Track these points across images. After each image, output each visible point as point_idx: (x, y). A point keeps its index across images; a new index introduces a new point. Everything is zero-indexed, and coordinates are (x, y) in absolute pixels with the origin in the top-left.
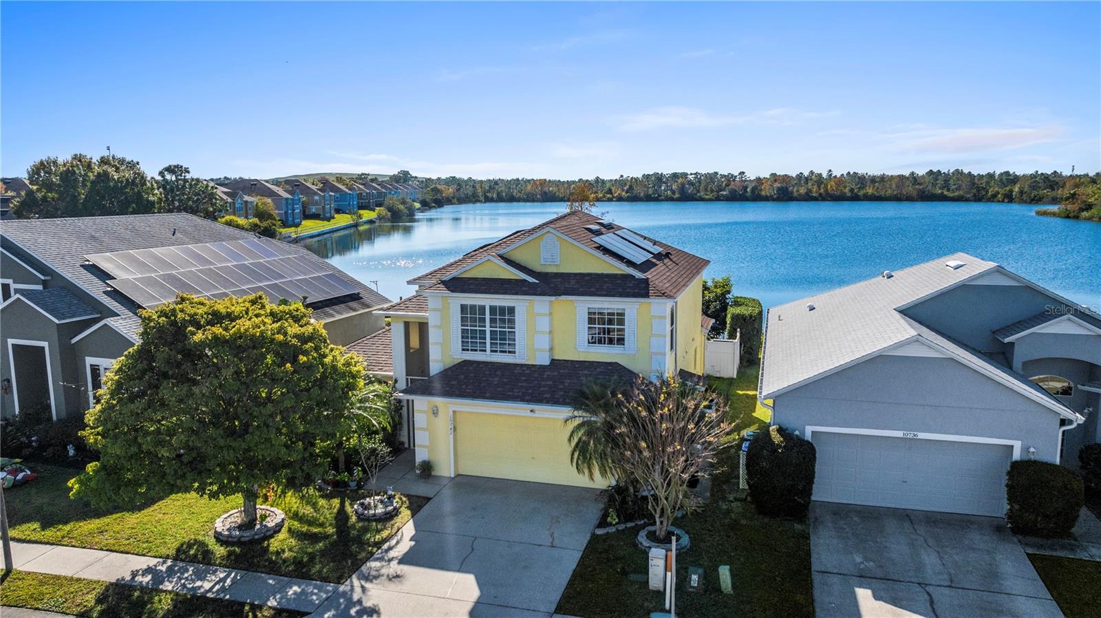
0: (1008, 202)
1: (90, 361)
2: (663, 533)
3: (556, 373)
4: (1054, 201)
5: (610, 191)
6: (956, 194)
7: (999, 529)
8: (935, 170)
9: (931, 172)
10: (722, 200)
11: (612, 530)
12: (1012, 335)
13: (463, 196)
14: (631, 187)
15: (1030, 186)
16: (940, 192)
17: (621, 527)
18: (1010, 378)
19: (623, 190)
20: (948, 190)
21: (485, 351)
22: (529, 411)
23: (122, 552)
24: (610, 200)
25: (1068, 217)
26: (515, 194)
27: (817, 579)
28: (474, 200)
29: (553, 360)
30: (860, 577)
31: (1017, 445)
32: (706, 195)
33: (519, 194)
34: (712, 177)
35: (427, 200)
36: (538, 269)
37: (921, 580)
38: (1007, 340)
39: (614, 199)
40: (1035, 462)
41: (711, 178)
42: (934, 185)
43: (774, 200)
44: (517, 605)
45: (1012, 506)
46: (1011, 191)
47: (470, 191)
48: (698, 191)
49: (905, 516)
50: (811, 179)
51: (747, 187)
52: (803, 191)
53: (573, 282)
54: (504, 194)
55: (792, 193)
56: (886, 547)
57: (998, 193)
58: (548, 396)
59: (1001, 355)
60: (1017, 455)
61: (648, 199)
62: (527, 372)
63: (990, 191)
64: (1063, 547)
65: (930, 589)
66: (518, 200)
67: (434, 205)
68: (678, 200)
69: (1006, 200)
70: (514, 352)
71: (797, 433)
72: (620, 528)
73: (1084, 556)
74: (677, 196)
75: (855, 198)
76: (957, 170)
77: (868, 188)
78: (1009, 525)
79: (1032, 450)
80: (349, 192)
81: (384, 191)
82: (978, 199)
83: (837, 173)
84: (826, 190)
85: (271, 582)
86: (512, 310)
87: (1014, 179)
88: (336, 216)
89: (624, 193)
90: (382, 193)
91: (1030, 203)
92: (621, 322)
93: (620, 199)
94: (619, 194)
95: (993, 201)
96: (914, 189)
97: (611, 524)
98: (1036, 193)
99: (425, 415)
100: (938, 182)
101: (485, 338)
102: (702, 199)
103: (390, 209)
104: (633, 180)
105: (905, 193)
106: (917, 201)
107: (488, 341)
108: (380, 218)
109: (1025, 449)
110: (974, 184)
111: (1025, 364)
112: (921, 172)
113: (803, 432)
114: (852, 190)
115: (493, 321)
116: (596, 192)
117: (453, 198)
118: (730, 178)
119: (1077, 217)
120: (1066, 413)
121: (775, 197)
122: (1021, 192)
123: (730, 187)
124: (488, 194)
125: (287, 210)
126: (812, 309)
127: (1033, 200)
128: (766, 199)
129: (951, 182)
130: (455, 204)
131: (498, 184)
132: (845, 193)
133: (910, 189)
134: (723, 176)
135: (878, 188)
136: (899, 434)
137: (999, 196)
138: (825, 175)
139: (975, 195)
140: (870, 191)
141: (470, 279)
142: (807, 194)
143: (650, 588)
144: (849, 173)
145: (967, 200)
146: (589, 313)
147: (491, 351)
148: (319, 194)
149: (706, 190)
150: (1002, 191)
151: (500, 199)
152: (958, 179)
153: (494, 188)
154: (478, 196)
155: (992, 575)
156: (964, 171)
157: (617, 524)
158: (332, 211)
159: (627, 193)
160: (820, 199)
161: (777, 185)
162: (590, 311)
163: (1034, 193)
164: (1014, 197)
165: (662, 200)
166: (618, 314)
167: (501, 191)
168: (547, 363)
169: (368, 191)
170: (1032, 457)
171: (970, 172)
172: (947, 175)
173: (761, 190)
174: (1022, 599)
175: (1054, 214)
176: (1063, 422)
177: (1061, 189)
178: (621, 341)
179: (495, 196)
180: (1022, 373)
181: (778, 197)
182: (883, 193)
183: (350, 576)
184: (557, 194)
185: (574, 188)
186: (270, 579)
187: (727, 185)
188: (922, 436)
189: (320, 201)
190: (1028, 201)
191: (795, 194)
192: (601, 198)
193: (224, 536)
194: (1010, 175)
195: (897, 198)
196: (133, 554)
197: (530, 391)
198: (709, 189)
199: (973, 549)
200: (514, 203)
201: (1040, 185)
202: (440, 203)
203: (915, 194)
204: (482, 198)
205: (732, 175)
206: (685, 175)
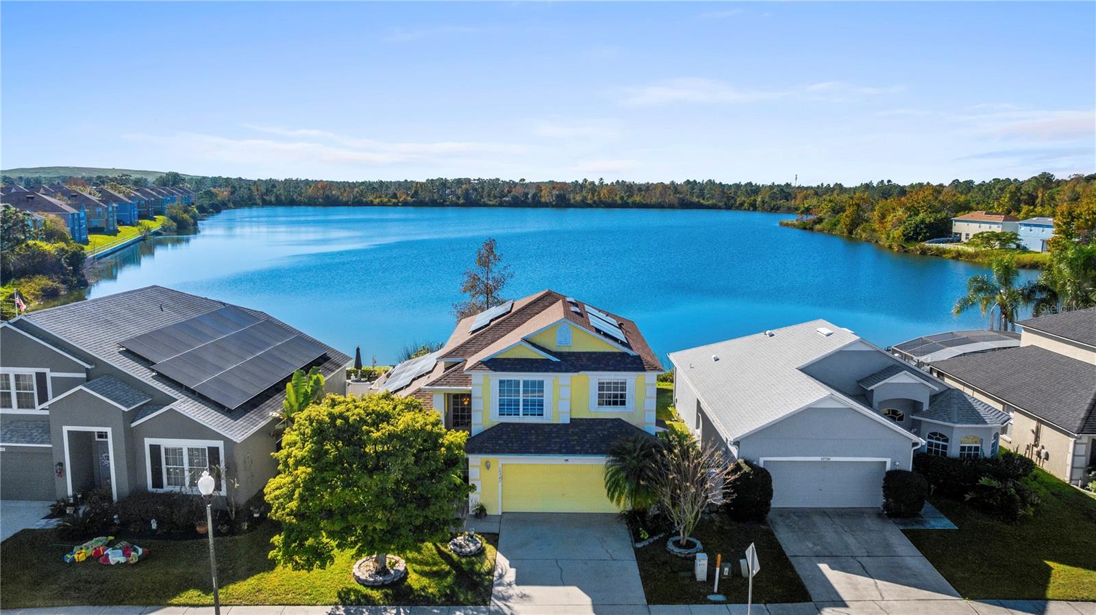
0: (753, 210)
1: (148, 442)
2: (685, 542)
3: (577, 430)
4: (790, 210)
5: (395, 196)
6: (711, 202)
7: (879, 515)
8: (691, 180)
9: (688, 182)
10: (505, 206)
11: (646, 543)
12: (873, 385)
13: (238, 199)
14: (416, 192)
15: (770, 197)
16: (697, 200)
17: (651, 540)
18: (872, 412)
19: (408, 195)
20: (703, 199)
21: (518, 415)
22: (563, 461)
23: (293, 605)
24: (395, 205)
25: (805, 228)
26: (295, 197)
27: (792, 560)
28: (250, 203)
29: (571, 419)
30: (817, 556)
31: (889, 461)
32: (490, 201)
33: (300, 198)
34: (495, 183)
35: (205, 205)
36: (554, 348)
37: (852, 555)
38: (870, 389)
39: (400, 204)
40: (899, 471)
41: (494, 185)
42: (692, 194)
43: (553, 206)
44: (621, 603)
45: (887, 500)
46: (755, 201)
47: (244, 192)
48: (482, 197)
49: (824, 513)
50: (585, 187)
51: (528, 194)
52: (578, 198)
53: (584, 359)
54: (283, 198)
55: (569, 200)
56: (822, 535)
57: (744, 202)
58: (579, 448)
59: (864, 397)
60: (888, 467)
61: (434, 204)
62: (555, 429)
63: (738, 200)
64: (917, 523)
65: (859, 559)
66: (299, 204)
67: (211, 210)
68: (463, 205)
69: (751, 209)
70: (542, 415)
71: (755, 463)
72: (651, 542)
73: (928, 527)
74: (462, 201)
75: (625, 205)
76: (710, 180)
77: (635, 196)
78: (886, 512)
79: (897, 463)
80: (130, 201)
81: (161, 197)
82: (728, 207)
83: (607, 181)
84: (600, 198)
85: (435, 611)
86: (541, 384)
87: (757, 189)
88: (119, 228)
89: (409, 198)
90: (158, 199)
91: (770, 211)
92: (623, 389)
93: (405, 204)
94: (405, 199)
95: (741, 210)
96: (675, 197)
97: (643, 540)
98: (775, 203)
99: (478, 469)
100: (695, 191)
101: (519, 405)
102: (486, 205)
103: (173, 218)
104: (419, 186)
105: (667, 201)
106: (678, 208)
107: (521, 407)
108: (165, 229)
109: (893, 463)
110: (724, 193)
111: (880, 403)
112: (680, 181)
113: (758, 462)
114: (622, 198)
115: (525, 392)
116: (380, 197)
117: (229, 201)
118: (512, 185)
119: (811, 229)
120: (915, 438)
121: (554, 203)
122: (763, 202)
123: (512, 194)
124: (266, 197)
125: (74, 227)
126: (717, 360)
127: (772, 209)
128: (546, 205)
129: (706, 191)
130: (231, 208)
131: (275, 187)
132: (616, 201)
133: (671, 198)
134: (504, 182)
135: (644, 196)
136: (818, 459)
137: (746, 205)
138: (597, 183)
139: (726, 204)
140: (637, 199)
141: (504, 359)
142: (583, 201)
143: (698, 580)
144: (618, 181)
145: (720, 208)
146: (599, 383)
147: (524, 415)
148: (102, 206)
149: (489, 196)
150: (748, 201)
151: (279, 203)
152: (712, 190)
153: (271, 191)
154: (255, 200)
155: (887, 546)
156: (716, 182)
157: (648, 538)
158: (116, 224)
159: (412, 197)
160: (594, 205)
161: (555, 192)
162: (600, 381)
163: (773, 203)
164: (757, 206)
165: (448, 206)
166: (621, 383)
167: (280, 194)
168: (568, 422)
169: (147, 199)
170: (898, 468)
171: (721, 183)
172: (701, 185)
173: (541, 197)
174: (908, 558)
175: (794, 226)
176: (915, 444)
177: (793, 200)
178: (623, 403)
179: (273, 199)
180: (878, 409)
181: (556, 204)
182: (648, 201)
183: (490, 600)
184: (341, 197)
185: (358, 192)
186: (435, 609)
187: (509, 192)
188: (833, 459)
189: (103, 214)
190: (769, 210)
191: (572, 201)
192: (386, 202)
193: (370, 582)
194: (753, 186)
195: (660, 206)
196: (304, 605)
197: (564, 445)
198: (492, 195)
199: (871, 530)
200: (295, 207)
201: (777, 196)
202: (217, 208)
203: (676, 202)
204: (259, 201)
205: (513, 182)
206: (468, 181)
